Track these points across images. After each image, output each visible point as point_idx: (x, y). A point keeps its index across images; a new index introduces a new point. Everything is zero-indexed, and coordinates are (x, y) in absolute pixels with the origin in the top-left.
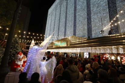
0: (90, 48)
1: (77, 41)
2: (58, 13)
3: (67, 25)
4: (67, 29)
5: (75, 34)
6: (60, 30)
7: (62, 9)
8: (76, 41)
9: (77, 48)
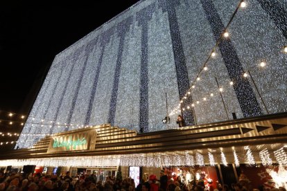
0: (143, 155)
1: (116, 137)
2: (78, 68)
3: (96, 96)
4: (95, 107)
5: (111, 121)
6: (76, 107)
7: (90, 61)
8: (112, 138)
9: (114, 156)
